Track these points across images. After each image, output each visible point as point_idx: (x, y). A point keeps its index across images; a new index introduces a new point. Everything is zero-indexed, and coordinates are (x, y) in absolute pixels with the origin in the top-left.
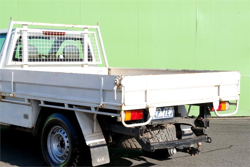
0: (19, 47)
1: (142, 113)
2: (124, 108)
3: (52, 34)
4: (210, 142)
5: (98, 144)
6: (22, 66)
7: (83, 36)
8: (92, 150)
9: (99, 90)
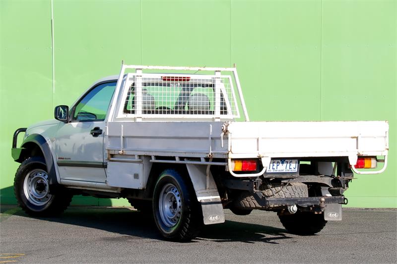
0: (131, 96)
1: (255, 164)
2: (231, 156)
3: (173, 80)
4: (346, 204)
5: (211, 201)
6: (135, 119)
7: (214, 81)
8: (203, 206)
9: (207, 138)
